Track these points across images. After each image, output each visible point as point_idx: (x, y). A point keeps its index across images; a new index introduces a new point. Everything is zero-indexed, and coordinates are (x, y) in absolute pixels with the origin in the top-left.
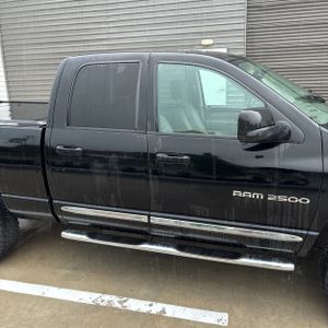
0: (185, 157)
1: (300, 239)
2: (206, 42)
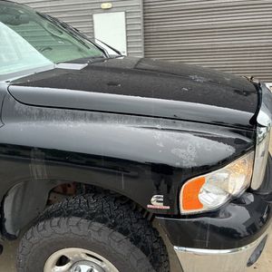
2: (105, 6)
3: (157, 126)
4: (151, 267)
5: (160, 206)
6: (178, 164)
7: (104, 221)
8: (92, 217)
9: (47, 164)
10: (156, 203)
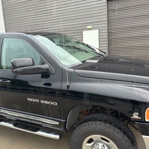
0: (9, 81)
1: (58, 123)
2: (89, 27)
3: (134, 86)
4: (131, 145)
5: (137, 117)
6: (144, 101)
7: (111, 123)
8: (105, 121)
9: (90, 101)
10: (135, 116)
